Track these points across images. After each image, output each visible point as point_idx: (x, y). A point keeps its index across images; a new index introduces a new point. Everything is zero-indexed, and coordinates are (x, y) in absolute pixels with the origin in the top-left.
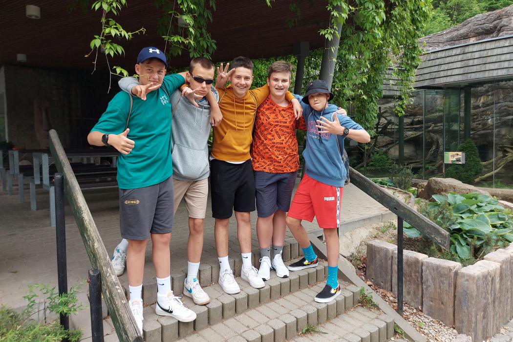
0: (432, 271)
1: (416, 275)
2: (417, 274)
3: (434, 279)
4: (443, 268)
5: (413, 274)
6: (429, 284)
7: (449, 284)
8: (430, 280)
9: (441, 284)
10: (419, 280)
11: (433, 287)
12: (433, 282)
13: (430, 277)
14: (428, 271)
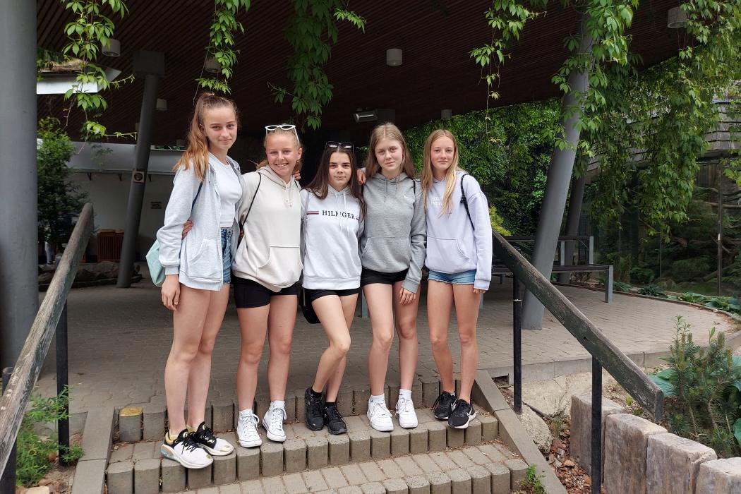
0: (660, 457)
1: (637, 461)
2: (639, 459)
3: (662, 471)
4: (678, 454)
5: (633, 458)
6: (655, 479)
7: (685, 484)
8: (657, 473)
9: (673, 483)
10: (642, 470)
11: (660, 485)
12: (662, 477)
13: (657, 468)
14: (654, 456)
